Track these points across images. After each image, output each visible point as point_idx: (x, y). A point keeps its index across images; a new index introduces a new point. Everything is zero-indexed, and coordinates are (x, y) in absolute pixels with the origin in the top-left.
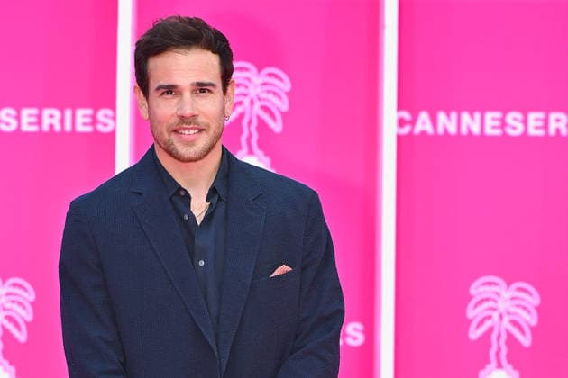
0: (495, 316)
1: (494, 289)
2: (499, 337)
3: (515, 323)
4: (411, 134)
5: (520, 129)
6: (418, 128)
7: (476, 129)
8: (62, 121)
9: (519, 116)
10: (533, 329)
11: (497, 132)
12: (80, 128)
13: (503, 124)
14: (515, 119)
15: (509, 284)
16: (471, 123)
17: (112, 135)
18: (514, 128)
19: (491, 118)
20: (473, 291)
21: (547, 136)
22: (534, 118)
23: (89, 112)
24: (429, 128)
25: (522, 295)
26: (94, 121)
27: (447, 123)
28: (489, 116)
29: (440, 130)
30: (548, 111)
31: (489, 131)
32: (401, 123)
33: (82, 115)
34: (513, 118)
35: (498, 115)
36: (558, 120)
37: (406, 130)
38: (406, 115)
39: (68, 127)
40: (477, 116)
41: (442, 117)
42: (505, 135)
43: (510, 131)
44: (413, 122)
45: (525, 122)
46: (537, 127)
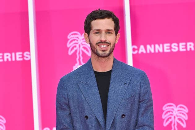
0: (173, 117)
1: (172, 107)
2: (174, 125)
3: (180, 119)
4: (138, 53)
5: (177, 49)
6: (140, 51)
7: (161, 50)
8: (11, 57)
9: (176, 44)
10: (186, 121)
11: (169, 51)
12: (18, 59)
13: (171, 48)
14: (175, 46)
16: (159, 48)
17: (29, 61)
18: (175, 49)
19: (166, 46)
20: (164, 109)
21: (187, 51)
22: (182, 45)
23: (21, 53)
24: (144, 51)
25: (181, 109)
26: (23, 56)
27: (150, 49)
28: (165, 45)
29: (148, 51)
30: (186, 42)
31: (166, 51)
32: (134, 50)
33: (18, 54)
34: (174, 45)
35: (168, 45)
36: (190, 45)
37: (136, 52)
38: (136, 47)
39: (14, 59)
40: (161, 45)
41: (148, 47)
42: (171, 52)
43: (173, 50)
44: (138, 49)
45: (178, 46)
46: (183, 48)
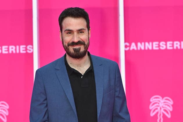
4: (129, 50)
6: (132, 48)
7: (150, 48)
8: (16, 50)
9: (164, 43)
10: (171, 112)
11: (157, 48)
12: (22, 52)
13: (159, 46)
14: (163, 44)
15: (163, 98)
16: (148, 46)
18: (163, 47)
19: (155, 44)
21: (173, 49)
22: (169, 43)
23: (24, 46)
24: (135, 48)
26: (26, 49)
27: (141, 46)
28: (154, 43)
29: (139, 49)
30: (173, 41)
31: (155, 48)
32: (126, 46)
33: (22, 47)
34: (162, 44)
35: (157, 43)
36: (177, 44)
38: (128, 44)
39: (18, 51)
40: (151, 43)
41: (139, 44)
42: (160, 49)
44: (130, 46)
45: (166, 45)
46: (170, 47)
